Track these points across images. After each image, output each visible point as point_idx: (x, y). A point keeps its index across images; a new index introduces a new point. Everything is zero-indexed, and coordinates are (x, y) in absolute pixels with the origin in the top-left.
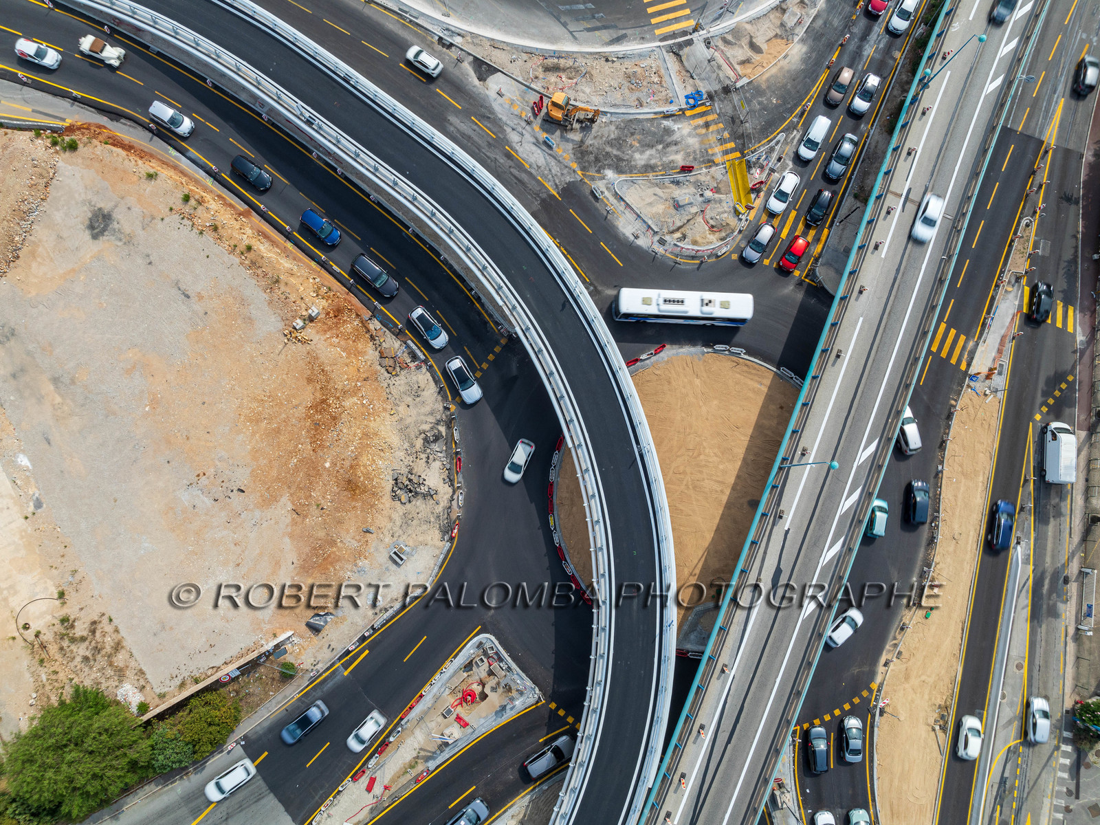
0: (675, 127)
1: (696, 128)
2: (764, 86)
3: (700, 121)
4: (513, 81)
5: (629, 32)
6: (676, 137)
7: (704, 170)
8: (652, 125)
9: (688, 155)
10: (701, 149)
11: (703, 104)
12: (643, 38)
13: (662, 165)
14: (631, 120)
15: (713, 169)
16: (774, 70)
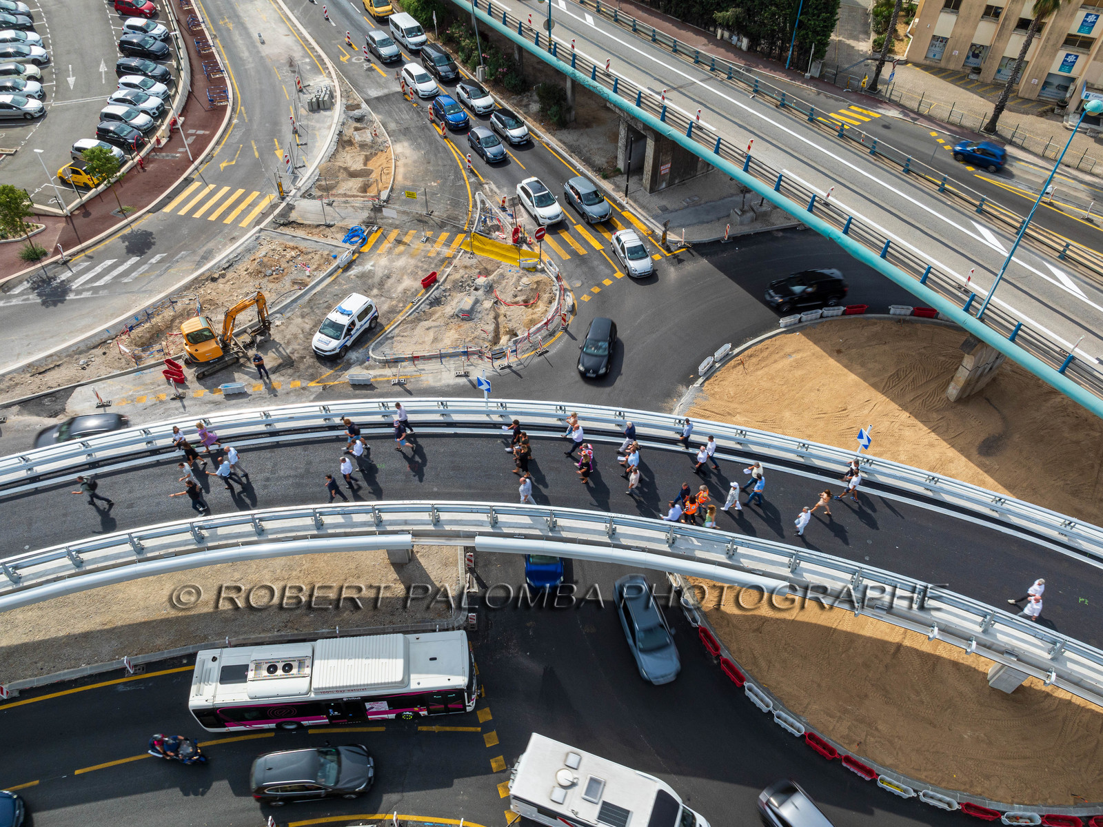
0: (368, 266)
1: (390, 251)
2: (409, 183)
3: (386, 245)
4: (109, 381)
5: (210, 245)
6: (380, 273)
7: (448, 270)
8: (340, 284)
9: (414, 274)
10: (419, 260)
11: (370, 233)
12: (233, 238)
13: (399, 302)
14: (310, 300)
15: (455, 262)
16: (401, 170)
